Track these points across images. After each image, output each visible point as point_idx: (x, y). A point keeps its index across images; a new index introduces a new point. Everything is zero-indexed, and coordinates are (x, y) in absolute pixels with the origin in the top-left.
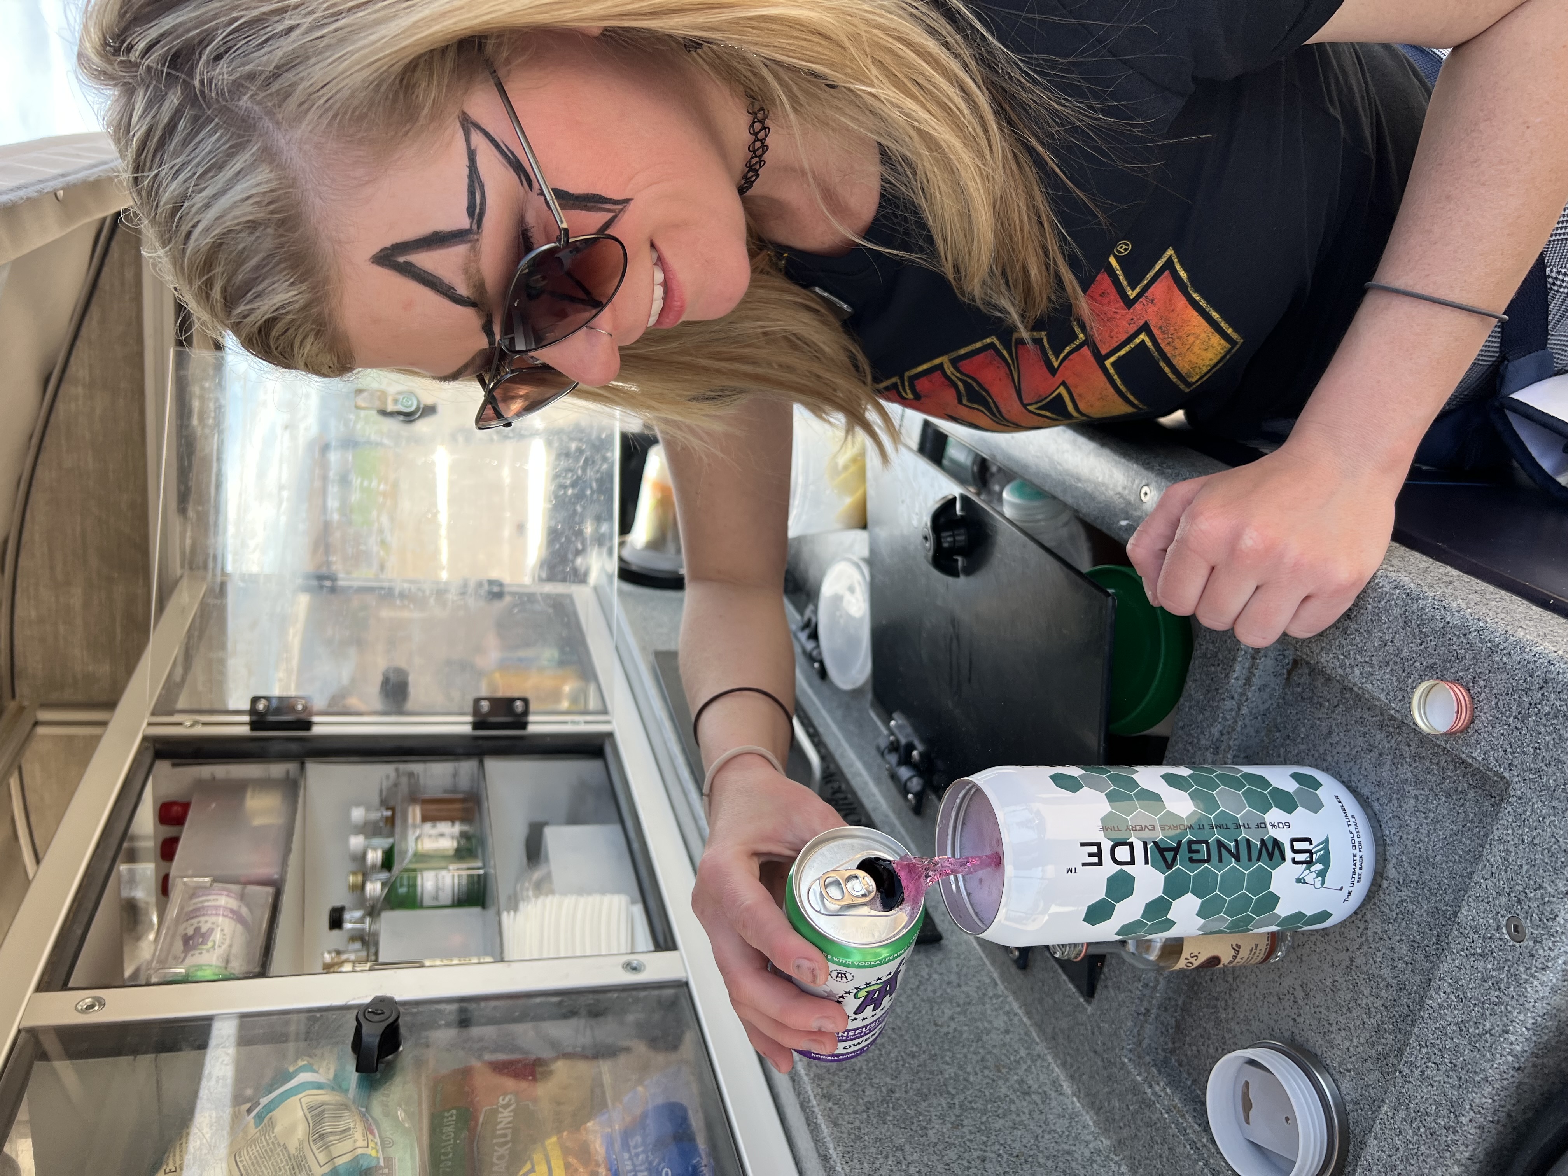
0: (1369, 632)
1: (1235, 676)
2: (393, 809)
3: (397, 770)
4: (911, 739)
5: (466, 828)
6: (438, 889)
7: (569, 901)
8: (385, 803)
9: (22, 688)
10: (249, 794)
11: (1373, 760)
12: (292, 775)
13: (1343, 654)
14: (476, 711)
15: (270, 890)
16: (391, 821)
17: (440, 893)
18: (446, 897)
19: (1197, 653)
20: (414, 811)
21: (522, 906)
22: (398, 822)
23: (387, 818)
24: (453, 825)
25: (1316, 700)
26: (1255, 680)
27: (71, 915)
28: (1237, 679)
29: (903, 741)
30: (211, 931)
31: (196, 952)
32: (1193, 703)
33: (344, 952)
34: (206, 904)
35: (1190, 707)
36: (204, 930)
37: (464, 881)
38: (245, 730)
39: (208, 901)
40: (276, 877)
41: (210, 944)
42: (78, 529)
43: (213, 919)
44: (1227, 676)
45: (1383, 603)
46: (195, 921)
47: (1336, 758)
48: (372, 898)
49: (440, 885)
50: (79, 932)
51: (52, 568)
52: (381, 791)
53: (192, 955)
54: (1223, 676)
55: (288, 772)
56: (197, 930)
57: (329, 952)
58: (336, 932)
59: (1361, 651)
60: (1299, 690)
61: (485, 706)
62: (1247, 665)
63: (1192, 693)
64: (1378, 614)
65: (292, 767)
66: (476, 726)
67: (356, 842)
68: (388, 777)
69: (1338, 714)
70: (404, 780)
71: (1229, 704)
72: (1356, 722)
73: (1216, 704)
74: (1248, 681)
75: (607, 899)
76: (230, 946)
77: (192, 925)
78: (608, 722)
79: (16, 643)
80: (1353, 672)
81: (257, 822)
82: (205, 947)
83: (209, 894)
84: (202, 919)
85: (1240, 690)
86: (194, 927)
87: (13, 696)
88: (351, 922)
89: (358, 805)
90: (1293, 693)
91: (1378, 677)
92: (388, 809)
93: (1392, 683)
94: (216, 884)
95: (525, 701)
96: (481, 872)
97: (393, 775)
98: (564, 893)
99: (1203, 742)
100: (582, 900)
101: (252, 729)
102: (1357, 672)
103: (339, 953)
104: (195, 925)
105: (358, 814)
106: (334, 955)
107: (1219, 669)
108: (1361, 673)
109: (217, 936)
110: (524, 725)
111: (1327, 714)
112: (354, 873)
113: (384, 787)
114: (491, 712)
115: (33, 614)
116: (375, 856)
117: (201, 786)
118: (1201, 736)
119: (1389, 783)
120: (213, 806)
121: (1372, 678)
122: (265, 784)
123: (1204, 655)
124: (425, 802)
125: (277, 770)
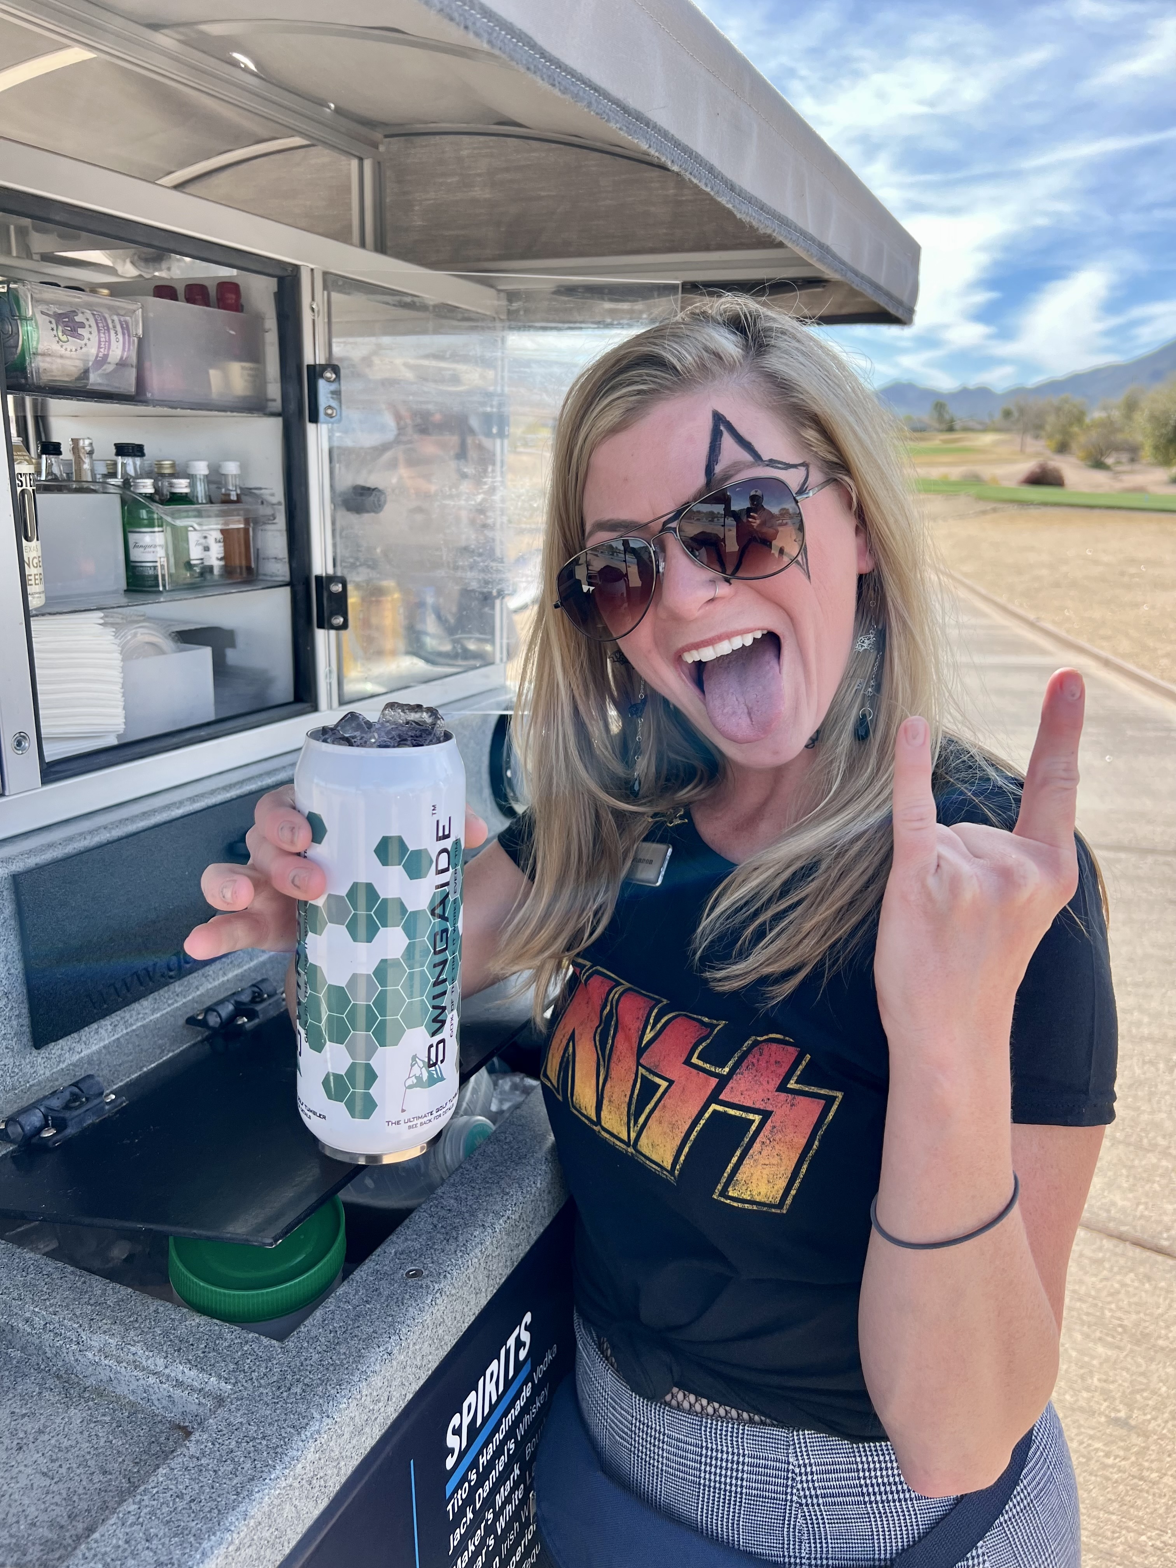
0: (168, 1522)
1: (185, 1370)
2: (238, 501)
3: (279, 503)
4: (261, 1016)
5: (216, 571)
6: (145, 547)
7: (116, 675)
8: (246, 493)
9: (396, 144)
10: (247, 365)
11: (59, 1519)
12: (270, 404)
13: (157, 1492)
14: (331, 579)
15: (132, 390)
16: (226, 501)
17: (142, 549)
18: (136, 555)
19: (226, 1328)
20: (239, 522)
21: (110, 630)
22: (225, 507)
23: (229, 495)
24: (218, 559)
25: (145, 1457)
26: (178, 1392)
27: (76, 210)
28: (183, 1373)
29: (259, 1008)
30: (80, 337)
31: (54, 326)
32: (177, 1323)
33: (91, 458)
34: (112, 332)
35: (173, 1320)
36: (80, 331)
37: (151, 572)
38: (308, 358)
39: (116, 333)
40: (149, 395)
41: (64, 338)
42: (543, 194)
43: (94, 337)
44: (189, 1361)
45: (192, 1539)
46: (92, 322)
47: (76, 1478)
48: (136, 486)
49: (148, 550)
50: (57, 218)
51: (507, 170)
52: (260, 489)
53: (50, 322)
54: (190, 1357)
55: (274, 400)
56: (82, 325)
57: (91, 444)
58: (114, 451)
59: (152, 1513)
60: (162, 1439)
61: (337, 588)
62: (195, 1383)
63: (187, 1323)
64: (182, 1533)
65: (277, 405)
66: (319, 579)
67: (201, 469)
68: (273, 495)
69: (121, 1482)
70: (268, 511)
71: (161, 1362)
72: (105, 1502)
73: (165, 1349)
74: (179, 1384)
75: (120, 712)
76: (61, 357)
77: (88, 320)
78: (330, 707)
79: (438, 137)
80: (134, 1503)
81: (214, 375)
82: (60, 334)
83: (124, 334)
84: (94, 329)
85: (173, 1375)
86: (85, 321)
87: (386, 136)
88: (122, 463)
89: (244, 467)
90: (162, 1432)
91: (117, 1532)
92: (237, 495)
93: (105, 1546)
94: (136, 339)
95: (345, 626)
96: (161, 589)
97: (274, 500)
98: (124, 670)
99: (132, 1333)
100: (118, 688)
101: (308, 366)
102: (133, 1508)
103: (91, 453)
104: (87, 323)
105: (231, 468)
106: (88, 449)
107: (199, 1352)
108: (129, 1512)
109: (72, 344)
110: (321, 626)
111: (125, 1470)
112: (173, 466)
113: (262, 491)
114: (331, 594)
115: (465, 153)
116: (182, 486)
117: (258, 319)
118: (139, 1332)
119: (29, 1535)
120: (233, 332)
121: (120, 1523)
122: (259, 379)
123: (220, 1337)
124: (246, 531)
125: (274, 390)
